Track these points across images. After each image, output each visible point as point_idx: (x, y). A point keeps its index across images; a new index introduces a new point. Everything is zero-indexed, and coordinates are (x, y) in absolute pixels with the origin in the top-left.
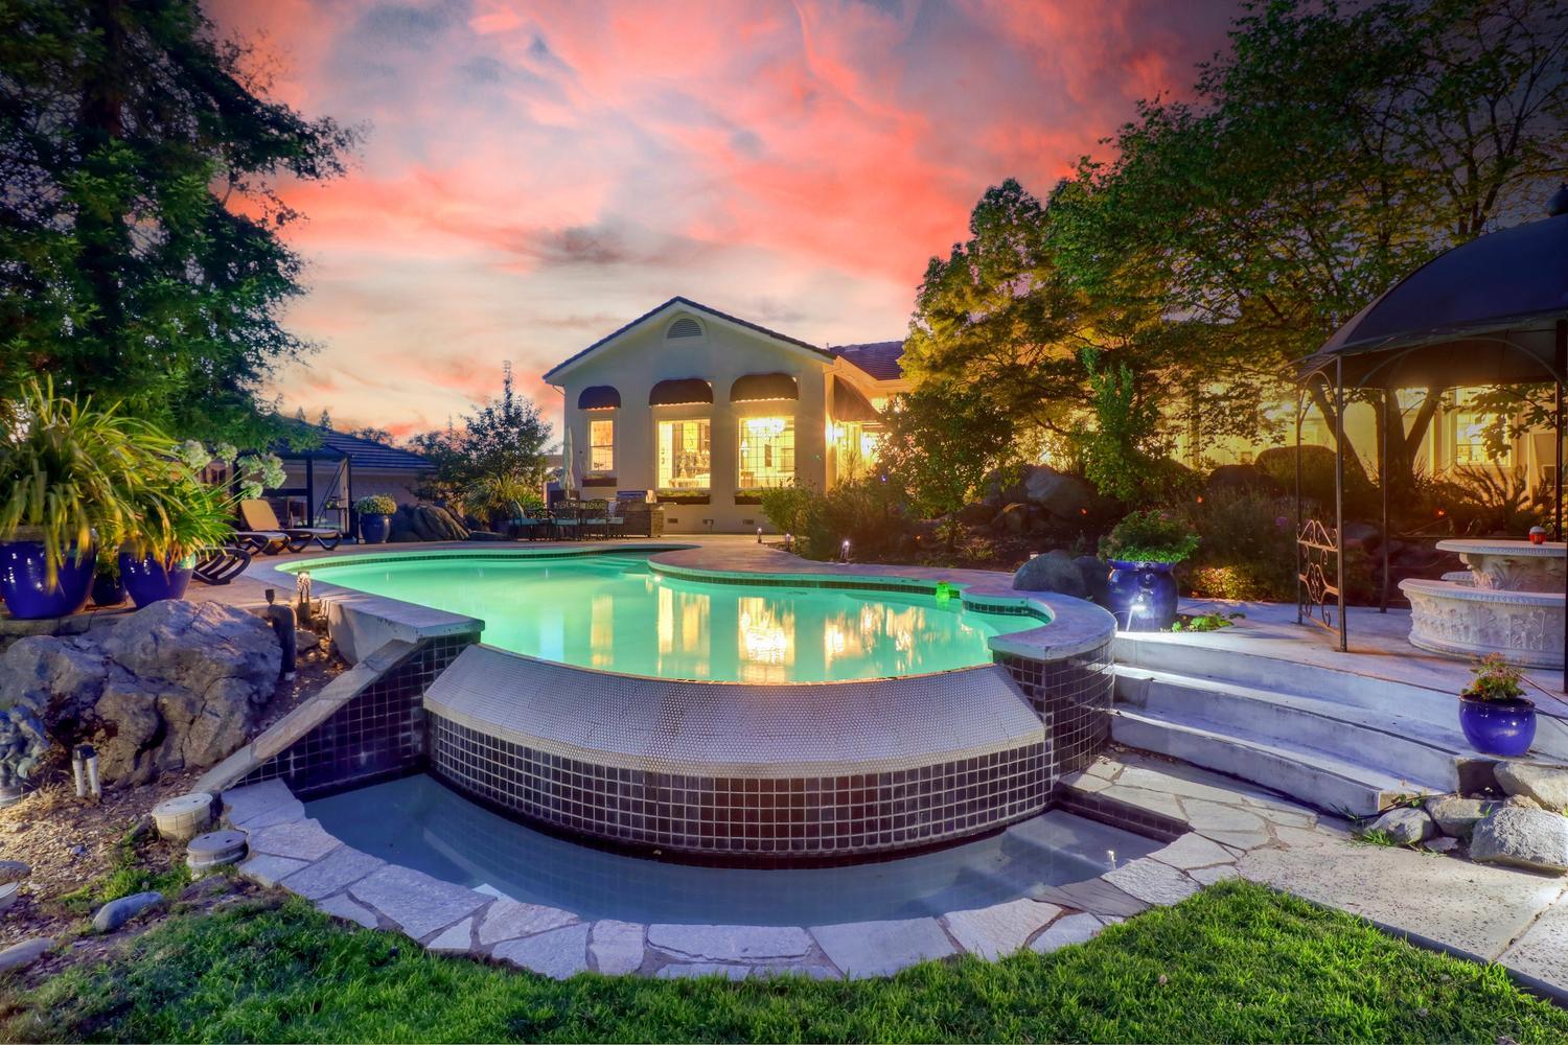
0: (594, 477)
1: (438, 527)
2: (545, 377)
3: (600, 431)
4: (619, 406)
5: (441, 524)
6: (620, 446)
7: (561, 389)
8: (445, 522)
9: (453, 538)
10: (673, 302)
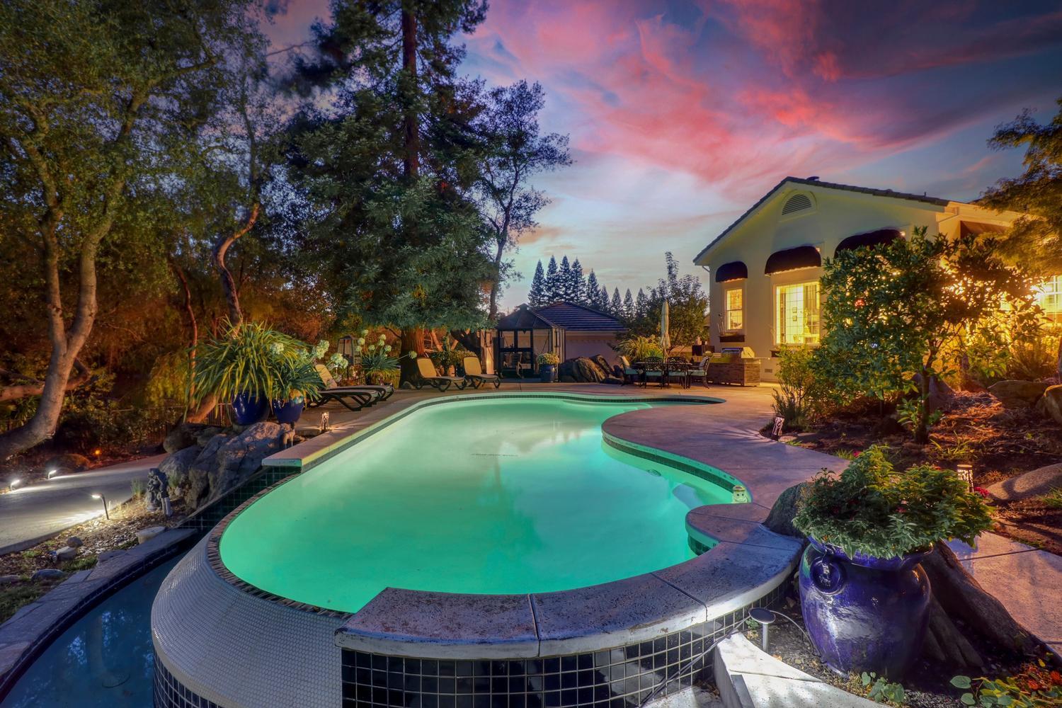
0: (727, 335)
1: (585, 372)
2: (694, 261)
3: (734, 298)
4: (746, 276)
5: (587, 371)
6: (749, 308)
7: (707, 268)
8: (590, 370)
9: (594, 381)
10: (783, 182)
